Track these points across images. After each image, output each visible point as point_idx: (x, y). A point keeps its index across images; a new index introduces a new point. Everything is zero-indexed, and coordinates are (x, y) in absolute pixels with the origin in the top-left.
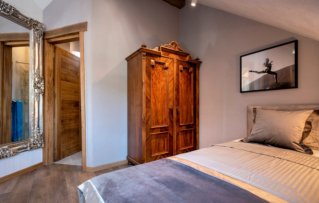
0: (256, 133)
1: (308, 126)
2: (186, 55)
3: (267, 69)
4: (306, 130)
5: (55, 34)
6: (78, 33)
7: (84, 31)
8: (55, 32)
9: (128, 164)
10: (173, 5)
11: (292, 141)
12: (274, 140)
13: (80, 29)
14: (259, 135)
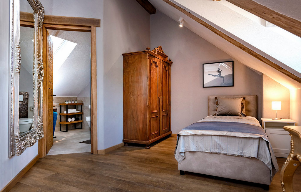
0: (222, 110)
1: (242, 105)
2: (165, 56)
3: (218, 75)
4: (242, 107)
5: (59, 22)
6: (90, 27)
7: (96, 27)
8: (59, 19)
9: (124, 145)
10: (147, 10)
11: (238, 112)
12: (230, 113)
13: (93, 24)
14: (223, 111)
